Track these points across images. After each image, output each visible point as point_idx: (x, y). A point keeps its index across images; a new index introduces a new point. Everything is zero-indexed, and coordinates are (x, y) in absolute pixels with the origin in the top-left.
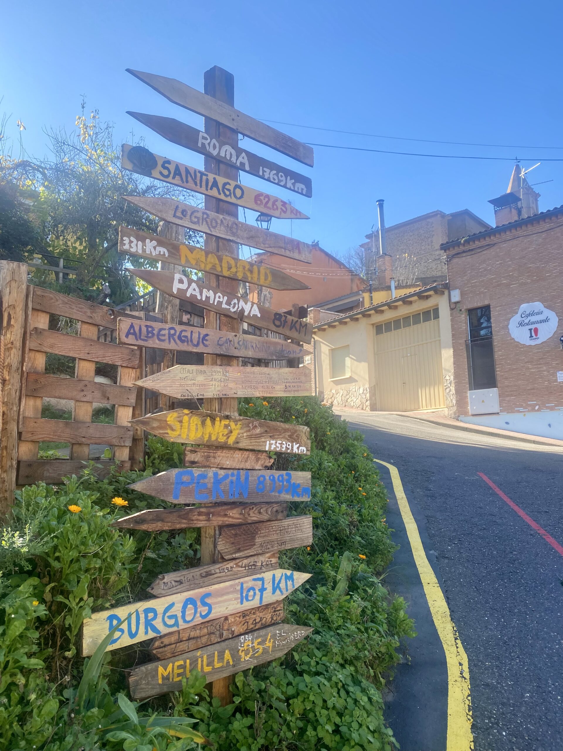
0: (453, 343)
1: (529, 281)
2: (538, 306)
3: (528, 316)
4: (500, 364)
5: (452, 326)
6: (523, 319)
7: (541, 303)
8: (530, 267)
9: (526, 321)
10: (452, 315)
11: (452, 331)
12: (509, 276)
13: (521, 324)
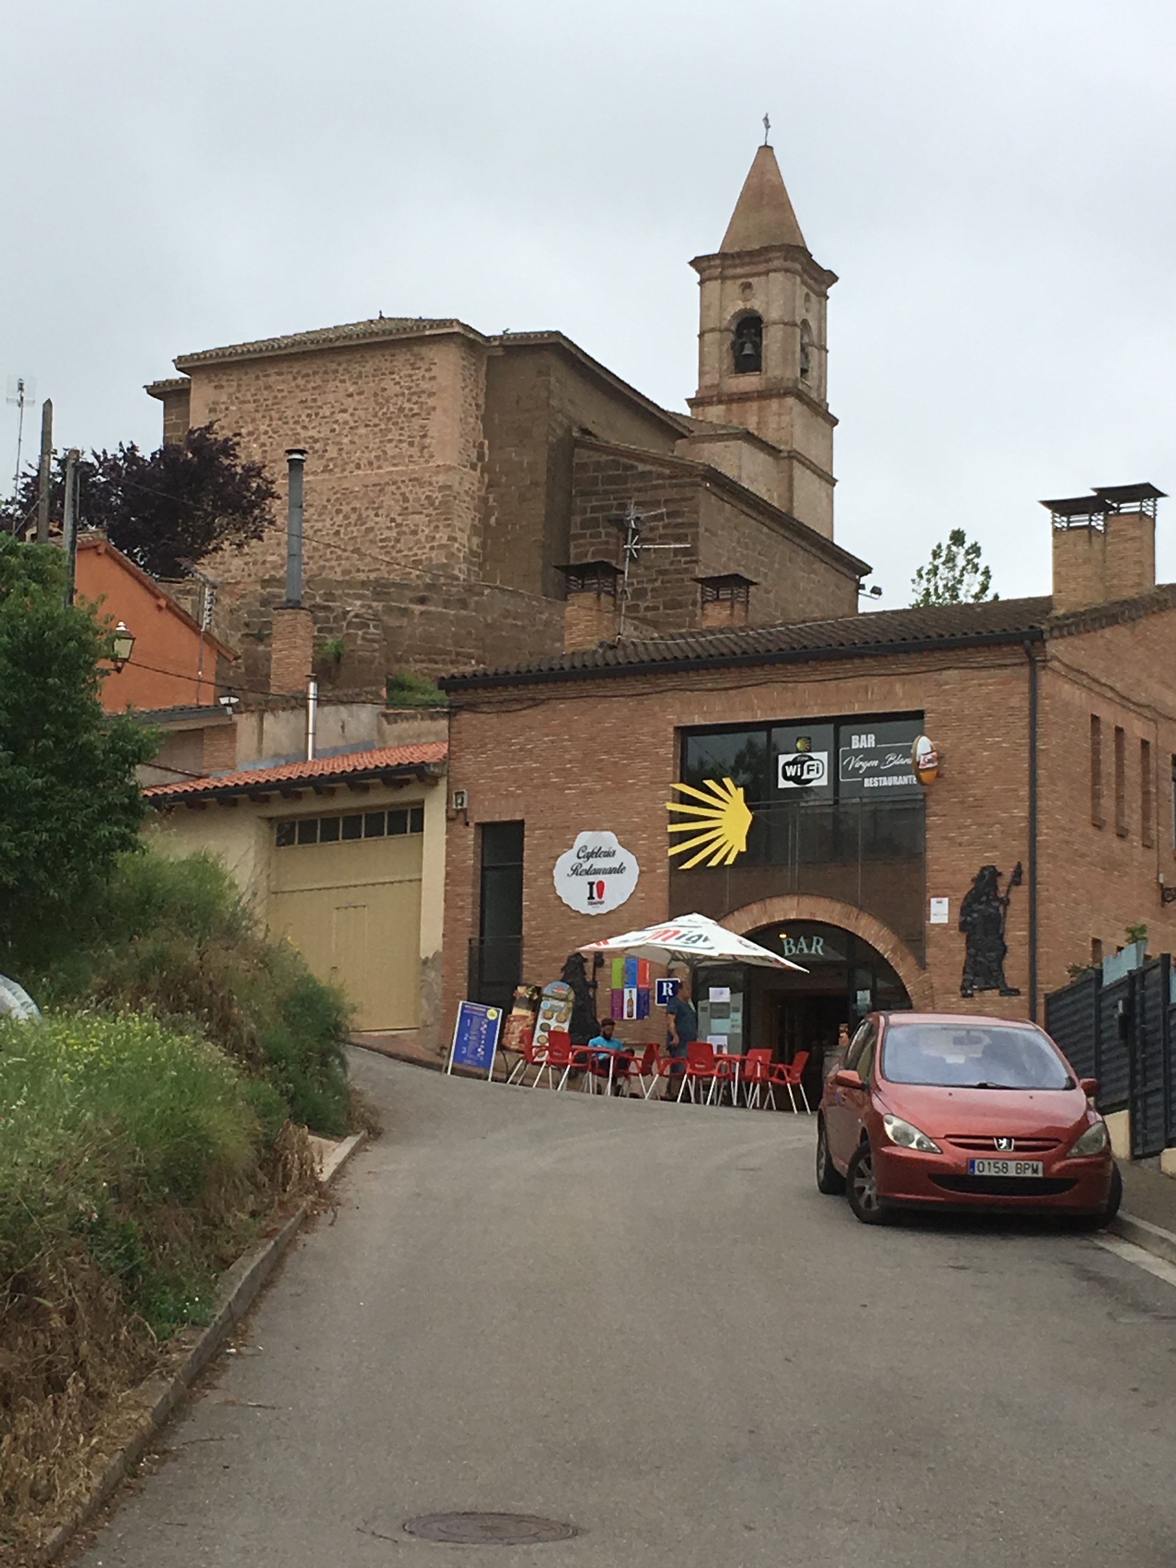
0: (446, 891)
1: (598, 787)
2: (608, 839)
3: (589, 856)
4: (531, 946)
5: (448, 855)
6: (581, 861)
7: (613, 835)
8: (602, 760)
9: (586, 866)
10: (448, 831)
11: (447, 866)
12: (564, 769)
13: (575, 871)
